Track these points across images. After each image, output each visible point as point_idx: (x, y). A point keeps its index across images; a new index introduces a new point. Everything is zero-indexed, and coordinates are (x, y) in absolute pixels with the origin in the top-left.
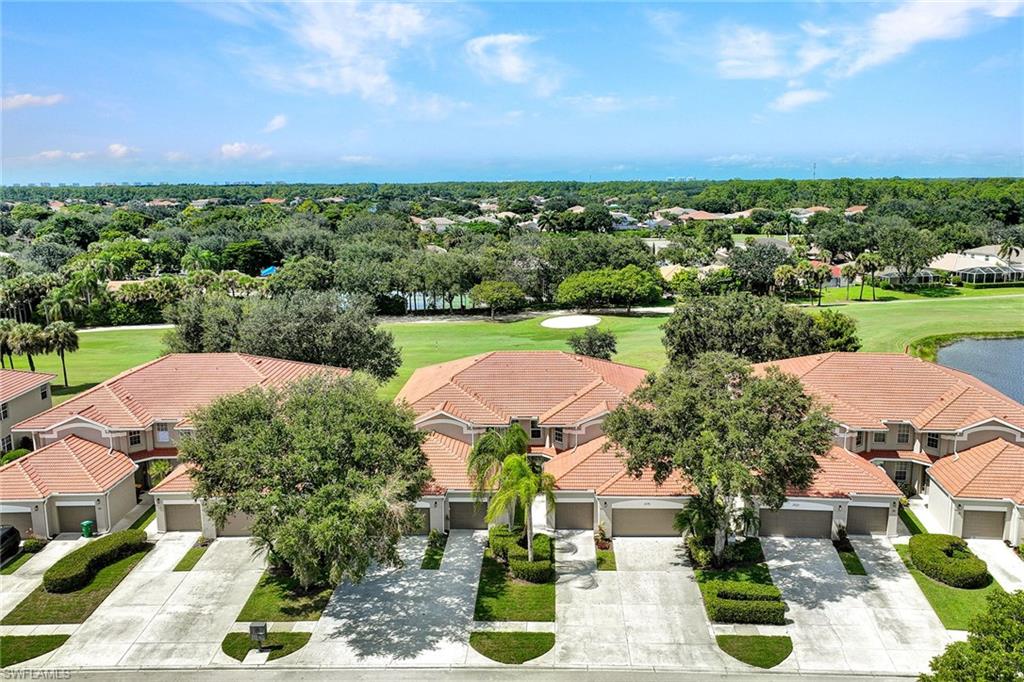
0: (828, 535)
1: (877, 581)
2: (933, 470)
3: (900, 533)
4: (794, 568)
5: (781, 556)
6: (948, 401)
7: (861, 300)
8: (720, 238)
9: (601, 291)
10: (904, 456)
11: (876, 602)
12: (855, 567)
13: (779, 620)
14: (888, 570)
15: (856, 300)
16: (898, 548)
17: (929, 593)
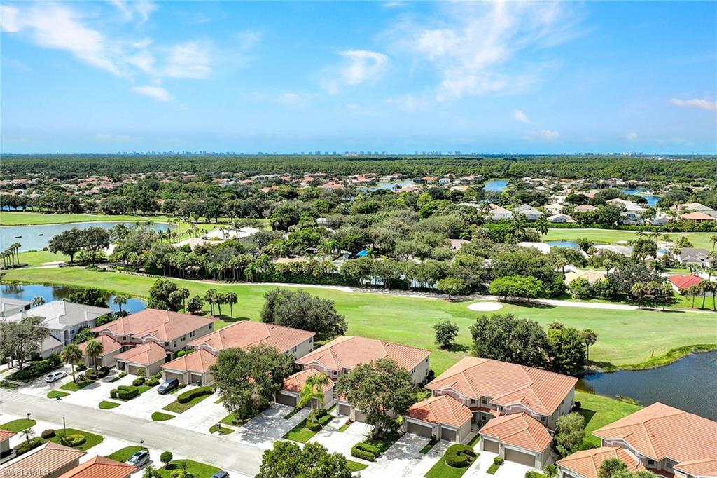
7: (703, 309)
15: (699, 308)
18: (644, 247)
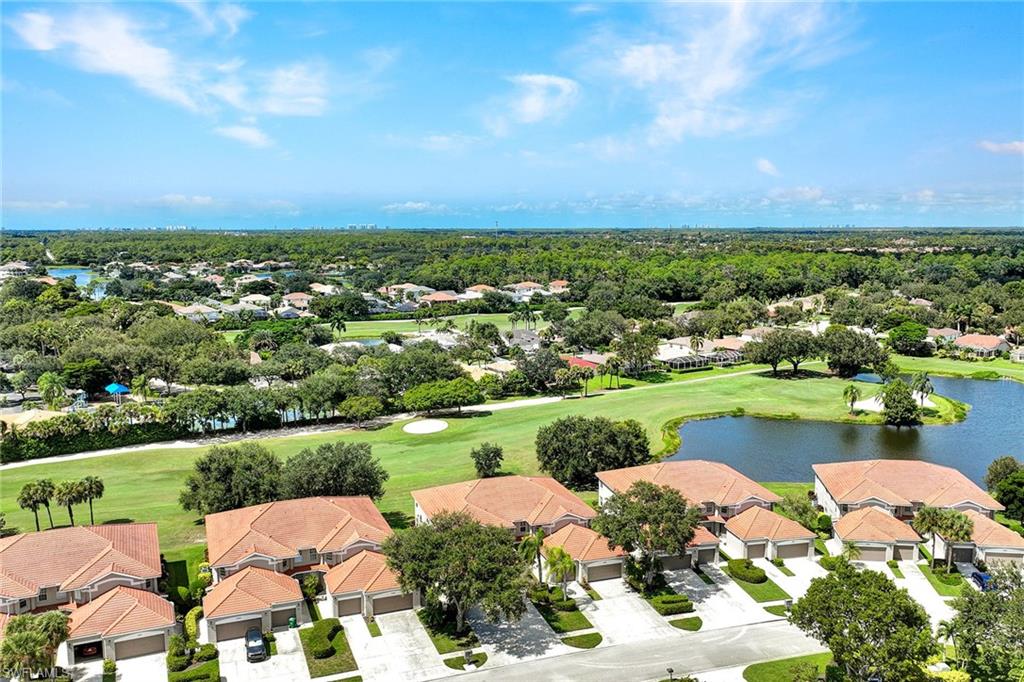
0: (689, 566)
1: (721, 586)
2: (728, 525)
3: (720, 561)
4: (683, 585)
5: (674, 581)
6: (729, 487)
7: (610, 389)
8: (491, 335)
9: (443, 400)
10: (711, 519)
11: (725, 595)
12: (709, 581)
13: (691, 610)
14: (724, 581)
15: (607, 389)
16: (722, 568)
17: (744, 588)
18: (486, 333)
